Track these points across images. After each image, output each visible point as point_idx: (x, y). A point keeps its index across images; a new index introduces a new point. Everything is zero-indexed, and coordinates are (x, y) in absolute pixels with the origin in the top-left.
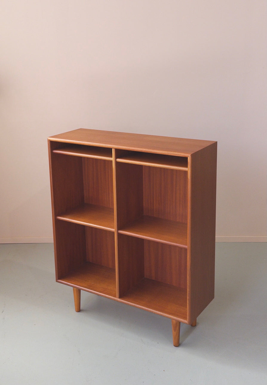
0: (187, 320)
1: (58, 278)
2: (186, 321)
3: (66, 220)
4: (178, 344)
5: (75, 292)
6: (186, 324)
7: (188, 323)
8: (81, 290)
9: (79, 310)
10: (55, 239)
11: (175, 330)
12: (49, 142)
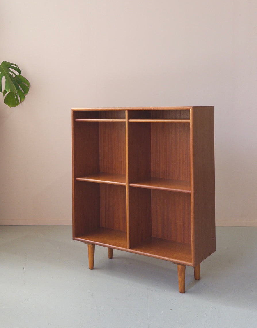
0: (191, 262)
1: (74, 236)
2: (191, 264)
3: (85, 180)
4: (183, 292)
5: (90, 249)
6: (191, 266)
7: (192, 265)
8: (95, 245)
9: (92, 268)
10: (74, 198)
11: (181, 276)
12: (73, 112)
